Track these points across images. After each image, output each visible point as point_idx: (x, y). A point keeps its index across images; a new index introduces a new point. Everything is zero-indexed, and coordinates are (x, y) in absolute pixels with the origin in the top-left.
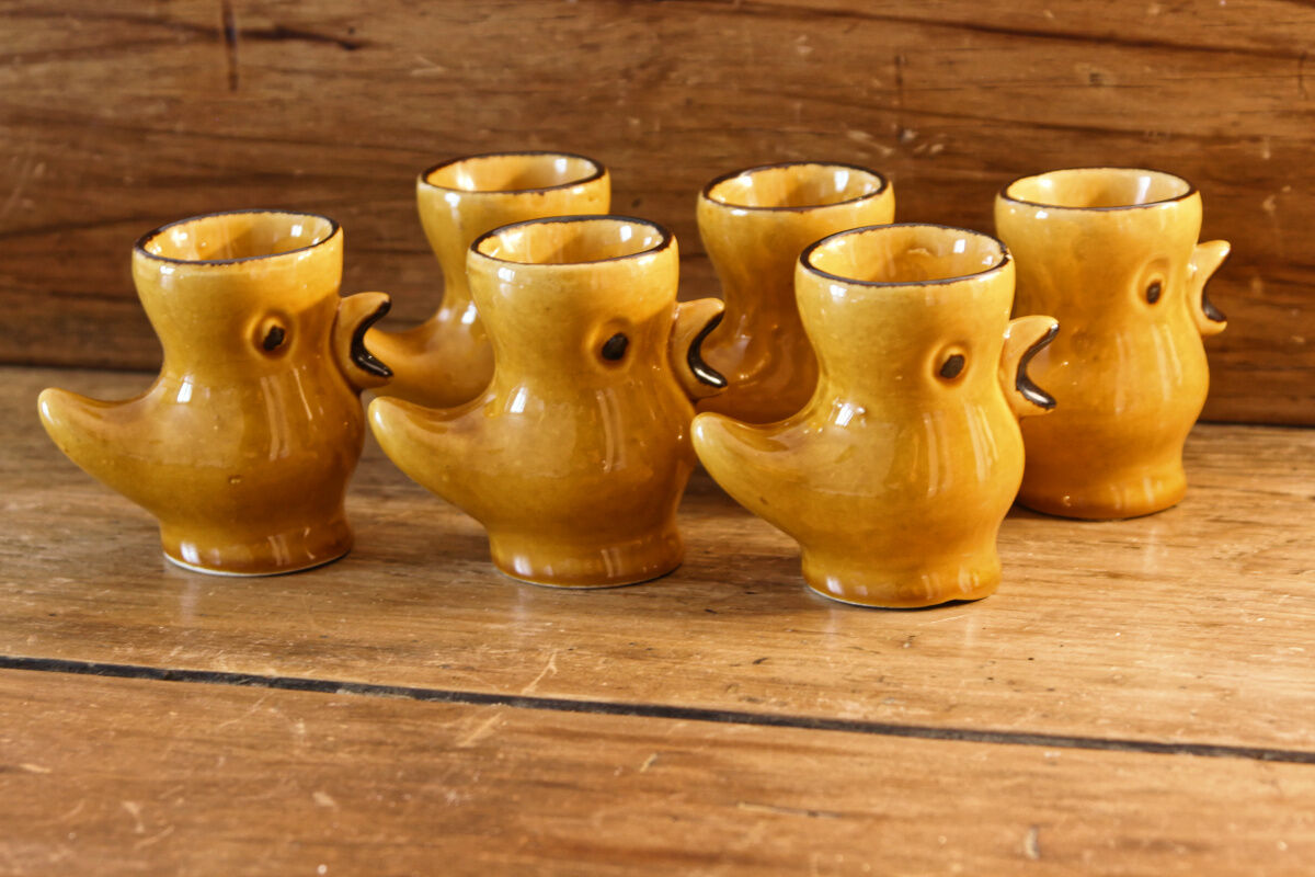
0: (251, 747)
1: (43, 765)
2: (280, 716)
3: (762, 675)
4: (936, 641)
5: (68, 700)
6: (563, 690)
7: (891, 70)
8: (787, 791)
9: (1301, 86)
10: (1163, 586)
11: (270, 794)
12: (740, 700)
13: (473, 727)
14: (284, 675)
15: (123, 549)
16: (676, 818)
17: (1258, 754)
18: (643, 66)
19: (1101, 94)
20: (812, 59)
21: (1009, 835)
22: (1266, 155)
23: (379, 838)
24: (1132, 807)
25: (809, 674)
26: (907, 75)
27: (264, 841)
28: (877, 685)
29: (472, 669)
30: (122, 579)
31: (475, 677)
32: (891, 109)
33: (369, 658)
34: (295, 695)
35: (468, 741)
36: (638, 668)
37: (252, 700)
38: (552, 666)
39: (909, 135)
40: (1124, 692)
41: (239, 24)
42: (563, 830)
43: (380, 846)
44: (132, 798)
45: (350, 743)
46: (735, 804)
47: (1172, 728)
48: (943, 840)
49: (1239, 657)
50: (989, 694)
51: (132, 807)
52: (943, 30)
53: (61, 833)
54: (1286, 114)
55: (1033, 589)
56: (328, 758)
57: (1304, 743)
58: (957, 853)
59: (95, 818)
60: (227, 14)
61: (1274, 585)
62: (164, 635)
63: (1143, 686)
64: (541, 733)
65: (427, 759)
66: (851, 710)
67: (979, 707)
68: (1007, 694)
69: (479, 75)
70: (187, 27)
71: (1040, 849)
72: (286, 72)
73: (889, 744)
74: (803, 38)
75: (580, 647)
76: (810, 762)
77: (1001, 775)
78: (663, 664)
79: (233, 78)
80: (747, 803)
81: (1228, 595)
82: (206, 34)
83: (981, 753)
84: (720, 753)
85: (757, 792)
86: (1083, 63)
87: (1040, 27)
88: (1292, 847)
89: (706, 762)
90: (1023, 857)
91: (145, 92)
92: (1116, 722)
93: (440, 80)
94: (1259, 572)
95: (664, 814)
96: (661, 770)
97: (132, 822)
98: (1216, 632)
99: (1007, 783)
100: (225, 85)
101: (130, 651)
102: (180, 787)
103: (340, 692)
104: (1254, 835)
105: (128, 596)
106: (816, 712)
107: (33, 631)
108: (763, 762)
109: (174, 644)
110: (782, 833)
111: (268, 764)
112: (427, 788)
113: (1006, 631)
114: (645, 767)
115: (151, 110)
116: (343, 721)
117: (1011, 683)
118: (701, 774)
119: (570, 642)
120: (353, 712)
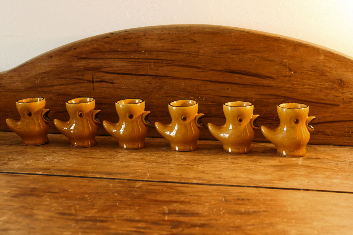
0: (104, 187)
1: (72, 190)
2: (108, 183)
3: (181, 177)
4: (207, 172)
5: (74, 181)
6: (151, 179)
7: (197, 87)
8: (186, 193)
9: (259, 90)
10: (241, 164)
11: (107, 194)
12: (178, 180)
13: (138, 184)
14: (107, 177)
15: (79, 160)
16: (170, 196)
17: (257, 187)
18: (158, 87)
19: (229, 91)
20: (184, 86)
21: (221, 198)
22: (254, 101)
23: (126, 199)
24: (239, 194)
25: (189, 177)
26: (199, 88)
27: (108, 200)
28: (199, 178)
29: (136, 176)
30: (79, 164)
31: (137, 177)
32: (197, 93)
33: (120, 175)
34: (109, 180)
35: (137, 186)
36: (162, 176)
37: (103, 181)
38: (149, 176)
39: (199, 97)
40: (236, 179)
41: (95, 80)
42: (153, 198)
43: (126, 201)
44: (87, 194)
45: (119, 187)
46: (179, 194)
47: (244, 184)
48: (211, 199)
49: (253, 174)
50: (216, 179)
51: (87, 196)
52: (205, 81)
53: (76, 199)
54: (257, 94)
55: (221, 165)
56: (116, 189)
57: (263, 185)
58: (213, 201)
59: (81, 197)
60: (93, 78)
61: (257, 164)
62: (88, 172)
63: (239, 178)
64: (148, 185)
65: (131, 189)
66: (195, 182)
67: (214, 181)
68: (218, 179)
69: (132, 88)
70: (86, 80)
71: (225, 200)
72: (102, 87)
73: (201, 186)
74: (183, 83)
75: (153, 173)
76: (190, 189)
77: (219, 190)
78: (166, 175)
79: (93, 88)
80: (181, 194)
81: (250, 166)
82: (89, 81)
83: (215, 187)
84: (176, 188)
85: (182, 193)
86: (226, 86)
87: (220, 81)
88: (262, 199)
89: (174, 189)
90: (223, 201)
91: (79, 90)
92: (235, 183)
93: (126, 88)
94: (255, 162)
95: (169, 196)
96: (167, 190)
97: (87, 198)
98: (249, 171)
99: (220, 191)
100: (92, 89)
101: (83, 174)
102: (93, 193)
103: (116, 180)
104: (257, 198)
105: (81, 166)
106: (190, 182)
107: (67, 172)
108: (183, 189)
109: (89, 173)
110: (187, 198)
111: (107, 190)
112: (132, 193)
113: (217, 171)
114: (165, 190)
115: (80, 93)
116: (118, 184)
117: (219, 178)
118: (173, 190)
119: (151, 172)
120: (119, 182)
